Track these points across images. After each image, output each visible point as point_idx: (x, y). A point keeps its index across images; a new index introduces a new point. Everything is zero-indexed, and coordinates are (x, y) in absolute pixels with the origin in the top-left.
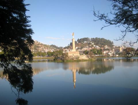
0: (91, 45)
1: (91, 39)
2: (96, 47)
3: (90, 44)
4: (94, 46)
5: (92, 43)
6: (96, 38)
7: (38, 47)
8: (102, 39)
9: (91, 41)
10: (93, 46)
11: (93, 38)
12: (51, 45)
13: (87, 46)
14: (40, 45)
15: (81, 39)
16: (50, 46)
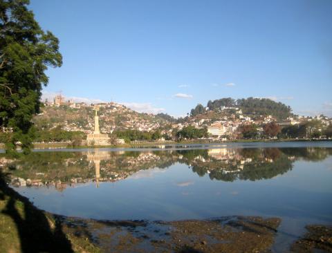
0: (234, 116)
1: (239, 101)
2: (244, 119)
3: (233, 112)
4: (241, 117)
5: (238, 110)
6: (250, 99)
7: (125, 119)
8: (263, 100)
9: (237, 106)
10: (238, 118)
11: (243, 100)
12: (158, 115)
13: (226, 118)
14: (129, 116)
15: (214, 102)
16: (156, 116)
